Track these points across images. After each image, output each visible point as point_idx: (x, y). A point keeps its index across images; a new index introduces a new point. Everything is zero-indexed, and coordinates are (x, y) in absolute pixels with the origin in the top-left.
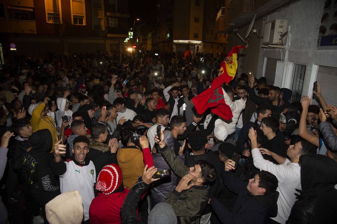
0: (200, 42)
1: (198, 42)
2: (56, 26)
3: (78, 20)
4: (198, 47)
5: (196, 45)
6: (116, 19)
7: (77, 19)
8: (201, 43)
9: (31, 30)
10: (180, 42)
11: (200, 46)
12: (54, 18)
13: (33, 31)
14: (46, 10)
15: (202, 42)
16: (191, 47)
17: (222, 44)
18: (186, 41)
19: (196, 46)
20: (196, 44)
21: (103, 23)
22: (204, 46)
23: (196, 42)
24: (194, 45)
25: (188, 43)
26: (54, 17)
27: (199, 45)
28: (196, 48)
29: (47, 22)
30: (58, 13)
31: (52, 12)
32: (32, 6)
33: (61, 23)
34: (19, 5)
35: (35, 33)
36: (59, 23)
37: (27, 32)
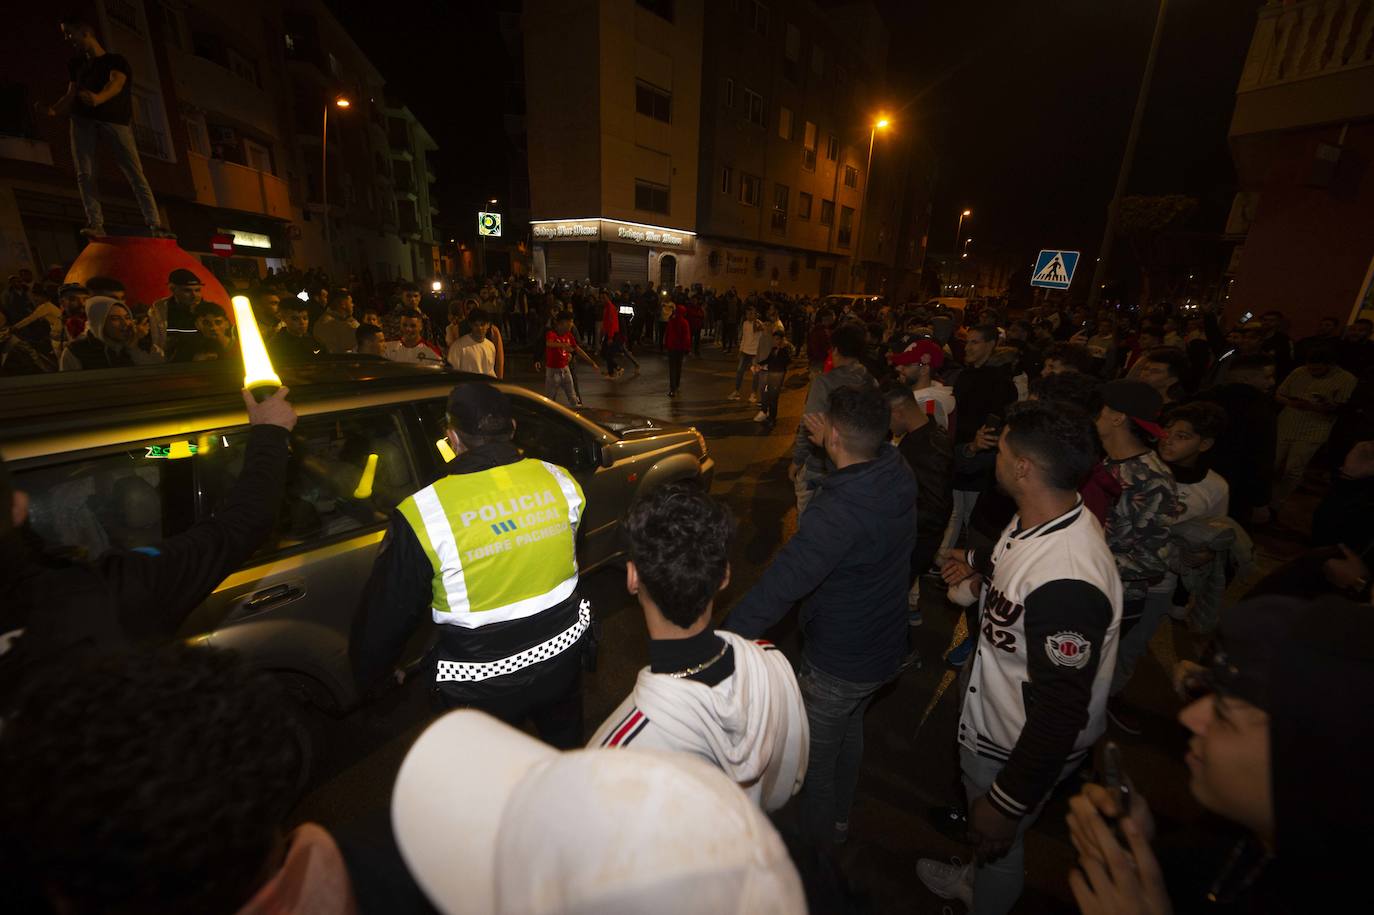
0: (679, 235)
1: (672, 236)
4: (669, 264)
8: (692, 246)
10: (560, 233)
11: (683, 261)
15: (698, 237)
16: (618, 260)
17: (812, 256)
18: (587, 226)
19: (655, 259)
20: (659, 246)
22: (713, 260)
23: (657, 232)
24: (643, 248)
25: (596, 239)
27: (674, 251)
28: (659, 268)
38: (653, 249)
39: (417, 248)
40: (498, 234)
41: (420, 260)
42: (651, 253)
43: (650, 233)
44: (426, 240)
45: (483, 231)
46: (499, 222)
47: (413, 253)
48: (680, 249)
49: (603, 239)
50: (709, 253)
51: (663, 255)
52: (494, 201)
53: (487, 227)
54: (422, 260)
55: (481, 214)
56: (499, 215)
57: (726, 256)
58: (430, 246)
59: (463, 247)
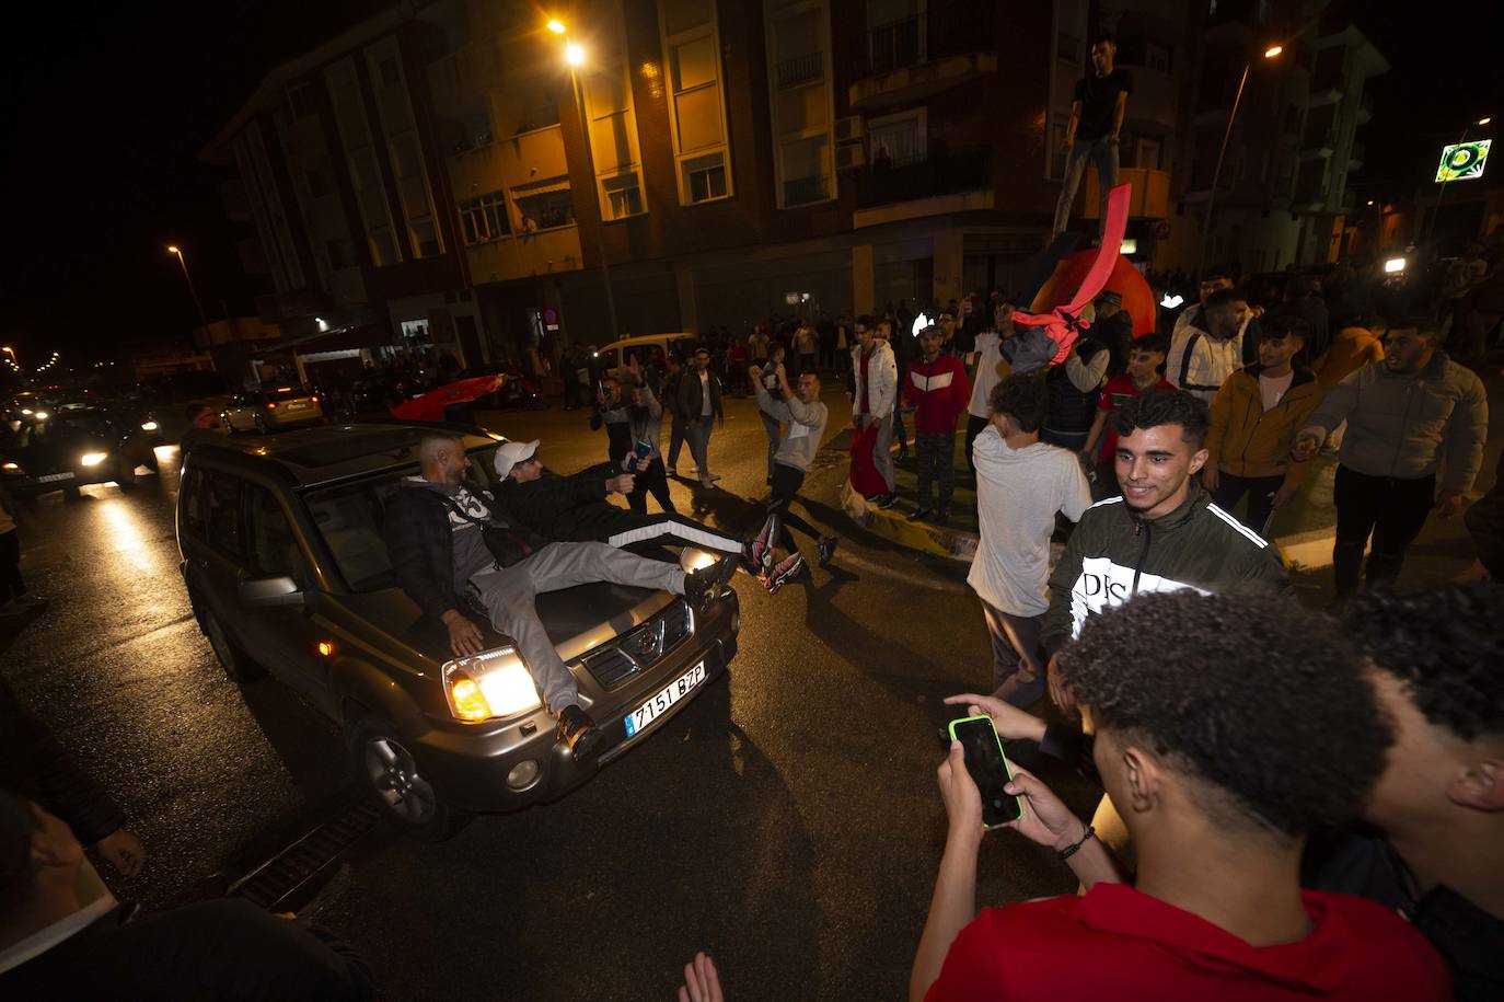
2: (634, 227)
3: (708, 177)
6: (921, 113)
7: (702, 175)
9: (566, 259)
12: (627, 196)
13: (572, 259)
14: (597, 172)
21: (828, 154)
26: (628, 190)
29: (604, 219)
30: (632, 170)
31: (615, 174)
32: (564, 170)
33: (646, 209)
34: (533, 180)
35: (580, 266)
36: (640, 209)
37: (559, 268)
40: (1479, 173)
45: (1447, 174)
46: (1482, 154)
52: (1485, 122)
53: (1456, 167)
55: (1446, 149)
56: (1485, 143)
58: (1332, 217)
59: (1388, 209)
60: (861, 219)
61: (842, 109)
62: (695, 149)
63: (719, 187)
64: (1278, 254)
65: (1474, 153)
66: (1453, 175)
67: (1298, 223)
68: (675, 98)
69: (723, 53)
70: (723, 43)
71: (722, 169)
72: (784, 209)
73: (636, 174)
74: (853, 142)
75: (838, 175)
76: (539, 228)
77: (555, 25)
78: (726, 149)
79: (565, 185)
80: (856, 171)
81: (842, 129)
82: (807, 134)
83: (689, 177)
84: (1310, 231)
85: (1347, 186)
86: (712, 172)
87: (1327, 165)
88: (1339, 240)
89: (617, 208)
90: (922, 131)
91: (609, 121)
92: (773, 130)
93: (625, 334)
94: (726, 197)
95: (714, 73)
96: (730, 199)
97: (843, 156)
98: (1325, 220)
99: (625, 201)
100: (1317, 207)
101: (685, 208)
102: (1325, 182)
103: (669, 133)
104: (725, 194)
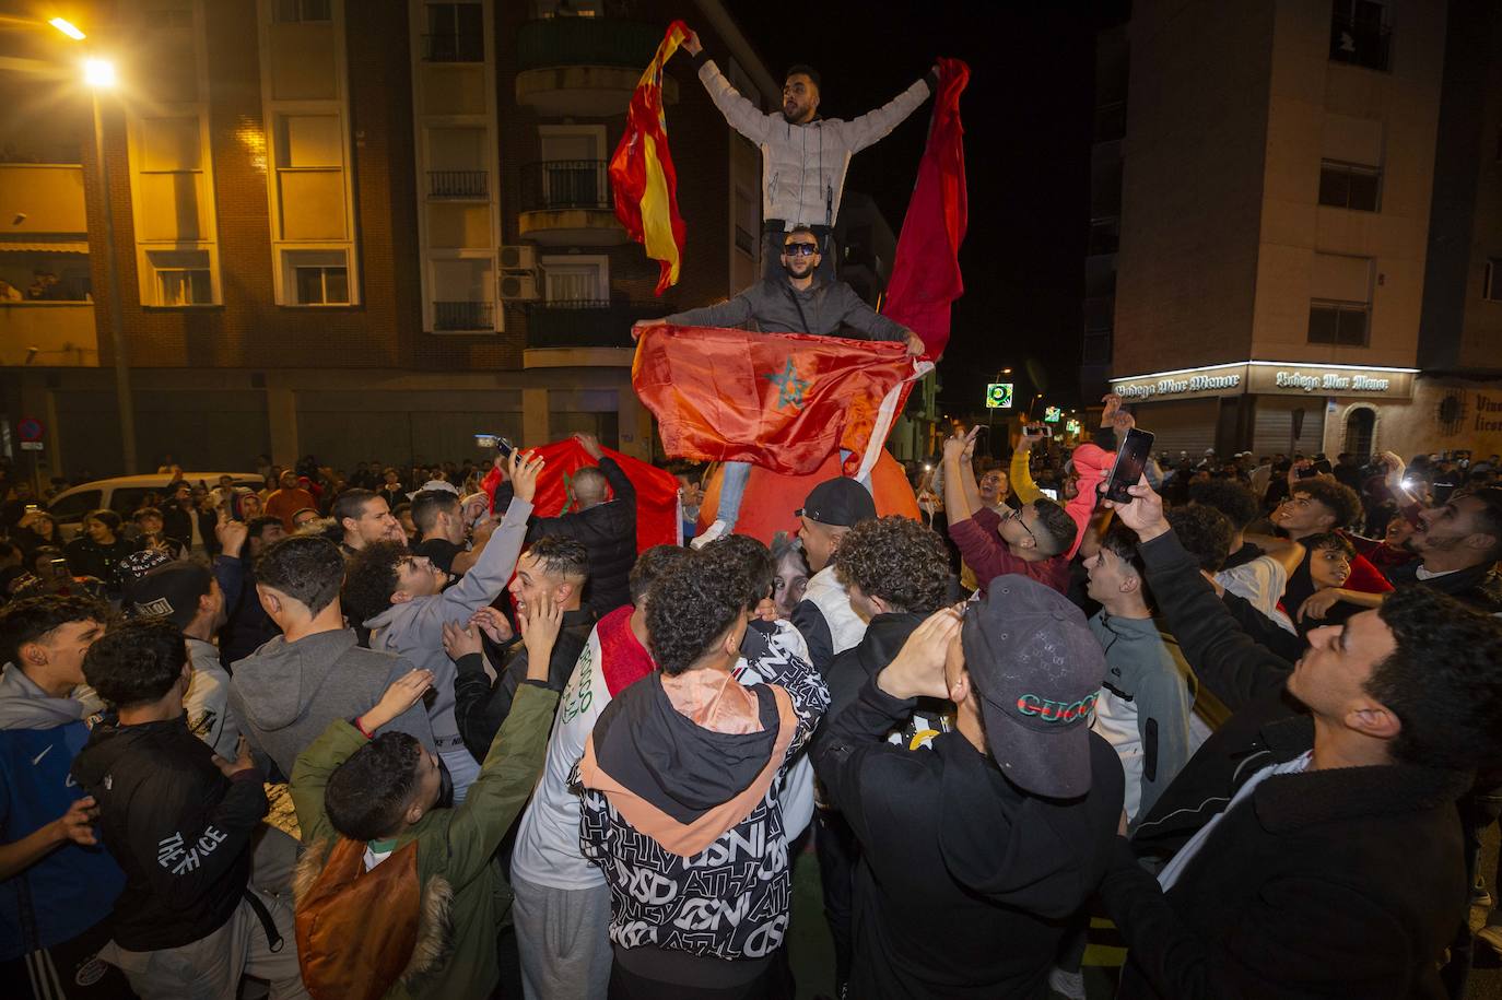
0: (1385, 374)
1: (1371, 377)
2: (198, 320)
3: (323, 276)
4: (1362, 422)
5: (1344, 401)
6: (603, 261)
7: (317, 273)
8: (1407, 390)
9: (68, 349)
10: (1162, 390)
11: (1388, 416)
12: (190, 279)
13: (79, 350)
14: (139, 236)
15: (1420, 375)
18: (1222, 376)
19: (1337, 416)
20: (1342, 396)
21: (491, 289)
22: (1449, 412)
23: (1342, 374)
24: (1313, 402)
25: (1236, 393)
26: (192, 272)
27: (1373, 400)
28: (1342, 429)
29: (144, 302)
30: (201, 247)
31: (172, 247)
32: (81, 225)
33: (218, 299)
34: (18, 229)
35: (92, 361)
36: (209, 299)
37: (54, 360)
38: (1334, 400)
39: (918, 425)
40: (1008, 405)
41: (920, 437)
42: (1330, 406)
43: (1332, 376)
44: (929, 417)
45: (991, 403)
46: (1010, 392)
47: (915, 430)
48: (1385, 398)
49: (1250, 391)
50: (1439, 400)
51: (1351, 408)
52: (1007, 371)
53: (996, 399)
54: (921, 437)
55: (990, 386)
56: (1011, 385)
57: (1475, 403)
58: (929, 423)
59: (956, 422)
60: (533, 358)
61: (509, 234)
62: (305, 240)
63: (339, 290)
64: (902, 445)
65: (1005, 391)
66: (996, 404)
67: (911, 425)
68: (278, 173)
69: (354, 140)
70: (354, 127)
71: (344, 271)
72: (434, 332)
73: (206, 253)
74: (523, 273)
75: (505, 306)
76: (24, 298)
77: (65, 26)
78: (351, 249)
79: (83, 248)
80: (526, 304)
81: (509, 258)
82: (465, 254)
83: (294, 274)
84: (918, 430)
85: (936, 404)
86: (330, 271)
87: (924, 386)
88: (933, 440)
89: (171, 290)
90: (604, 279)
91: (170, 179)
92: (421, 244)
93: (169, 465)
94: (348, 305)
95: (340, 158)
96: (353, 309)
97: (509, 286)
98: (926, 423)
99: (186, 285)
100: (921, 414)
101: (282, 308)
102: (924, 397)
103: (265, 211)
104: (347, 301)
